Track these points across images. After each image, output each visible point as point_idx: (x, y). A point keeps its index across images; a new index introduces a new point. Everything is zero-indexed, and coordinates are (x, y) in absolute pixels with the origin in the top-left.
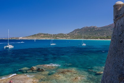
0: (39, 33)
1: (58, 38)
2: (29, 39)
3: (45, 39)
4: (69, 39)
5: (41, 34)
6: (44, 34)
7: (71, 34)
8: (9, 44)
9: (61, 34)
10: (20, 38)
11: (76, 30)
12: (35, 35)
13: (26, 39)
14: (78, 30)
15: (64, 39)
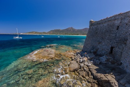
4: (48, 34)
6: (35, 32)
7: (49, 33)
9: (44, 32)
11: (51, 31)
12: (30, 32)
14: (52, 30)
15: (46, 34)
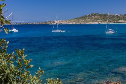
0: (92, 14)
1: (121, 21)
2: (70, 24)
3: (97, 23)
5: (94, 15)
8: (13, 28)
10: (57, 22)
13: (66, 23)
